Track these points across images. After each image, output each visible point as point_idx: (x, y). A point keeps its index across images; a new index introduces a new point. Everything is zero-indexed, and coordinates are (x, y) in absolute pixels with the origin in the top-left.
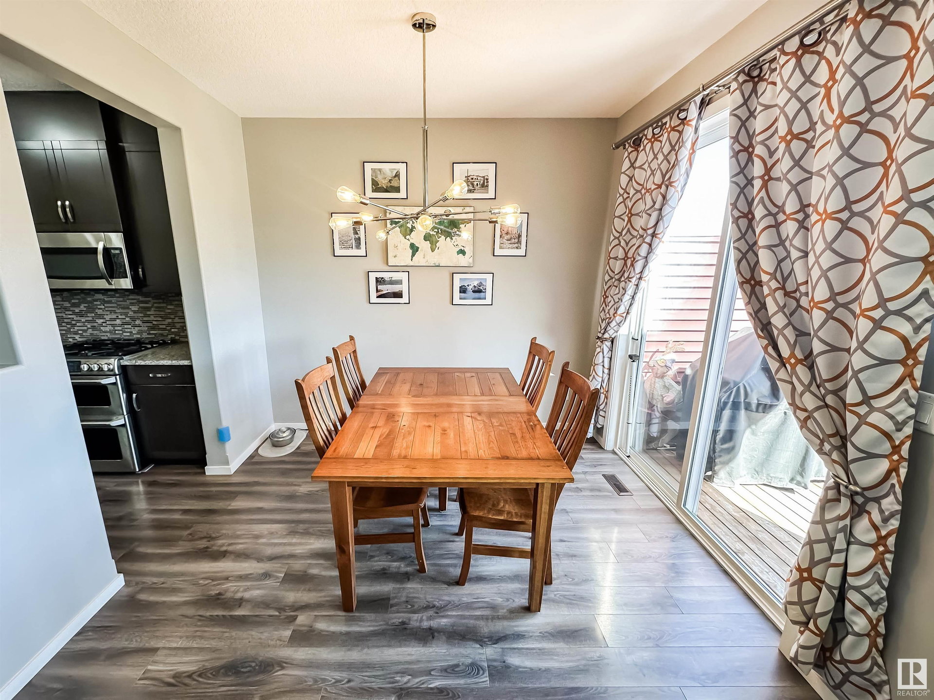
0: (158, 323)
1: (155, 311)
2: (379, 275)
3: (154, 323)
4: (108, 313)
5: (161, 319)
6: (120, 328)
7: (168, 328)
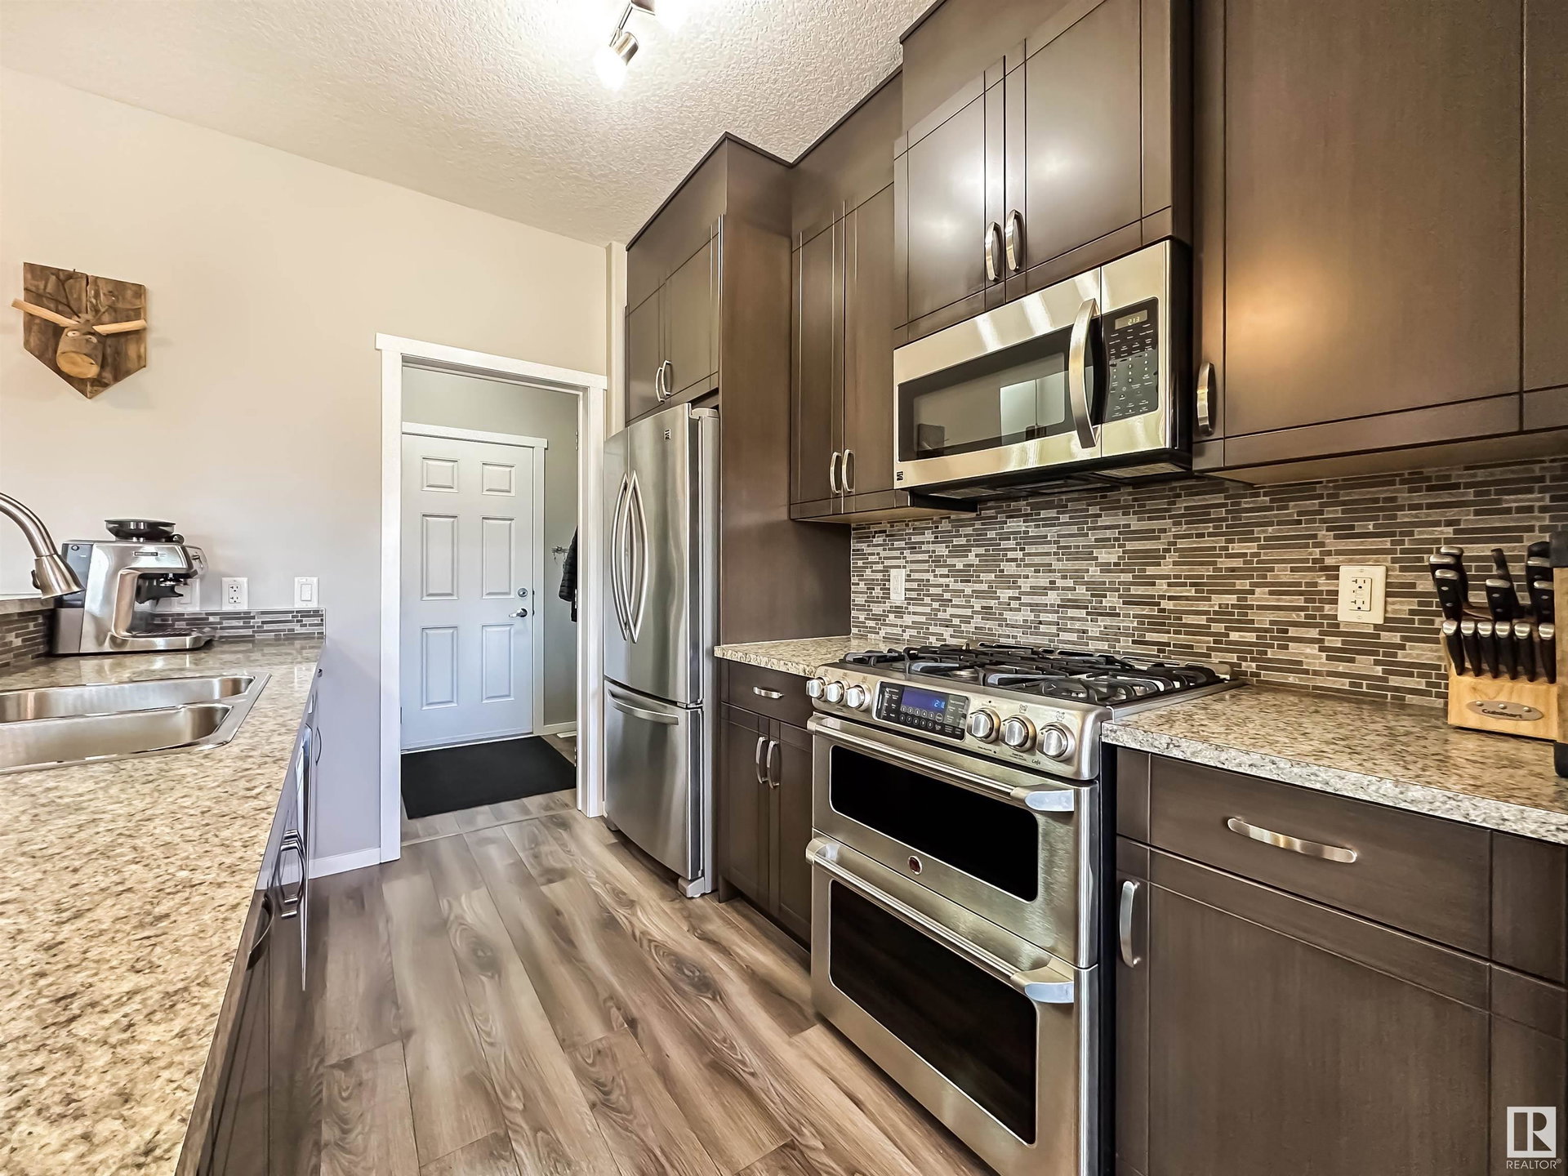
0: (1183, 605)
1: (1175, 563)
3: (1165, 604)
4: (1030, 571)
5: (1192, 592)
6: (1052, 617)
7: (1217, 627)
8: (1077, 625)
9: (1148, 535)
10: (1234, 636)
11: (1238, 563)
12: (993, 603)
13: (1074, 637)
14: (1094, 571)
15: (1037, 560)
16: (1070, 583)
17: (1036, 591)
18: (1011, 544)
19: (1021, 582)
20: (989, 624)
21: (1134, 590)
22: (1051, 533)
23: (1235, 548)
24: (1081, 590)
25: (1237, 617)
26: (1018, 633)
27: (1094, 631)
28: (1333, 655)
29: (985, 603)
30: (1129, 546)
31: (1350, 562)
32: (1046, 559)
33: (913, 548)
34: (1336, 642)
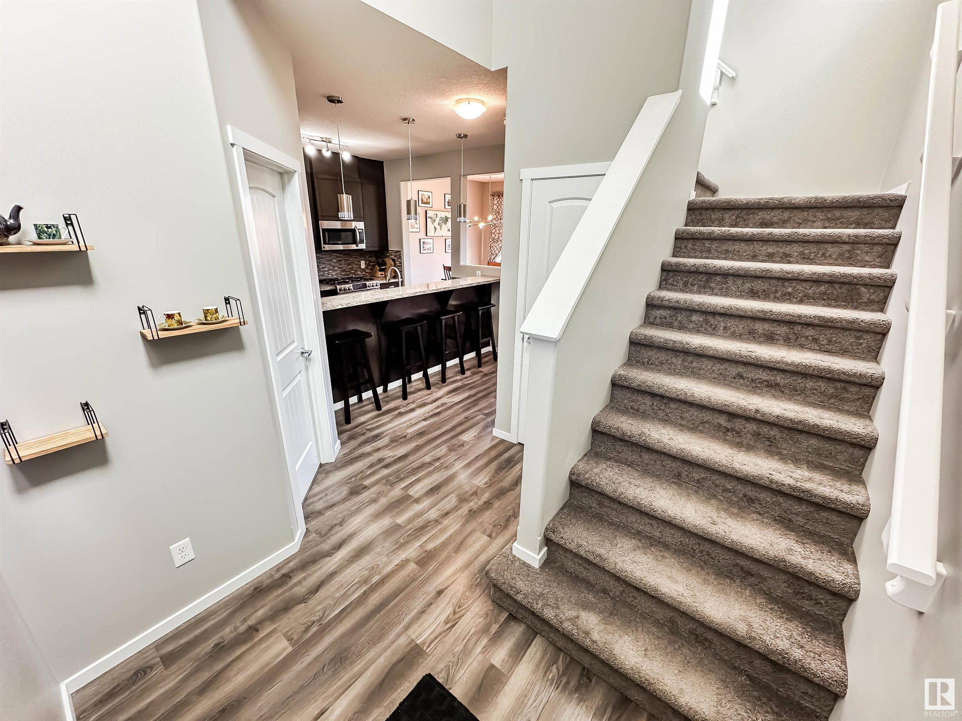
2: (424, 240)
9: (340, 257)
10: (352, 271)
11: (351, 261)
13: (331, 276)
14: (334, 263)
15: (322, 262)
16: (329, 266)
17: (323, 268)
21: (339, 266)
22: (324, 257)
27: (334, 274)
28: (362, 272)
31: (361, 261)
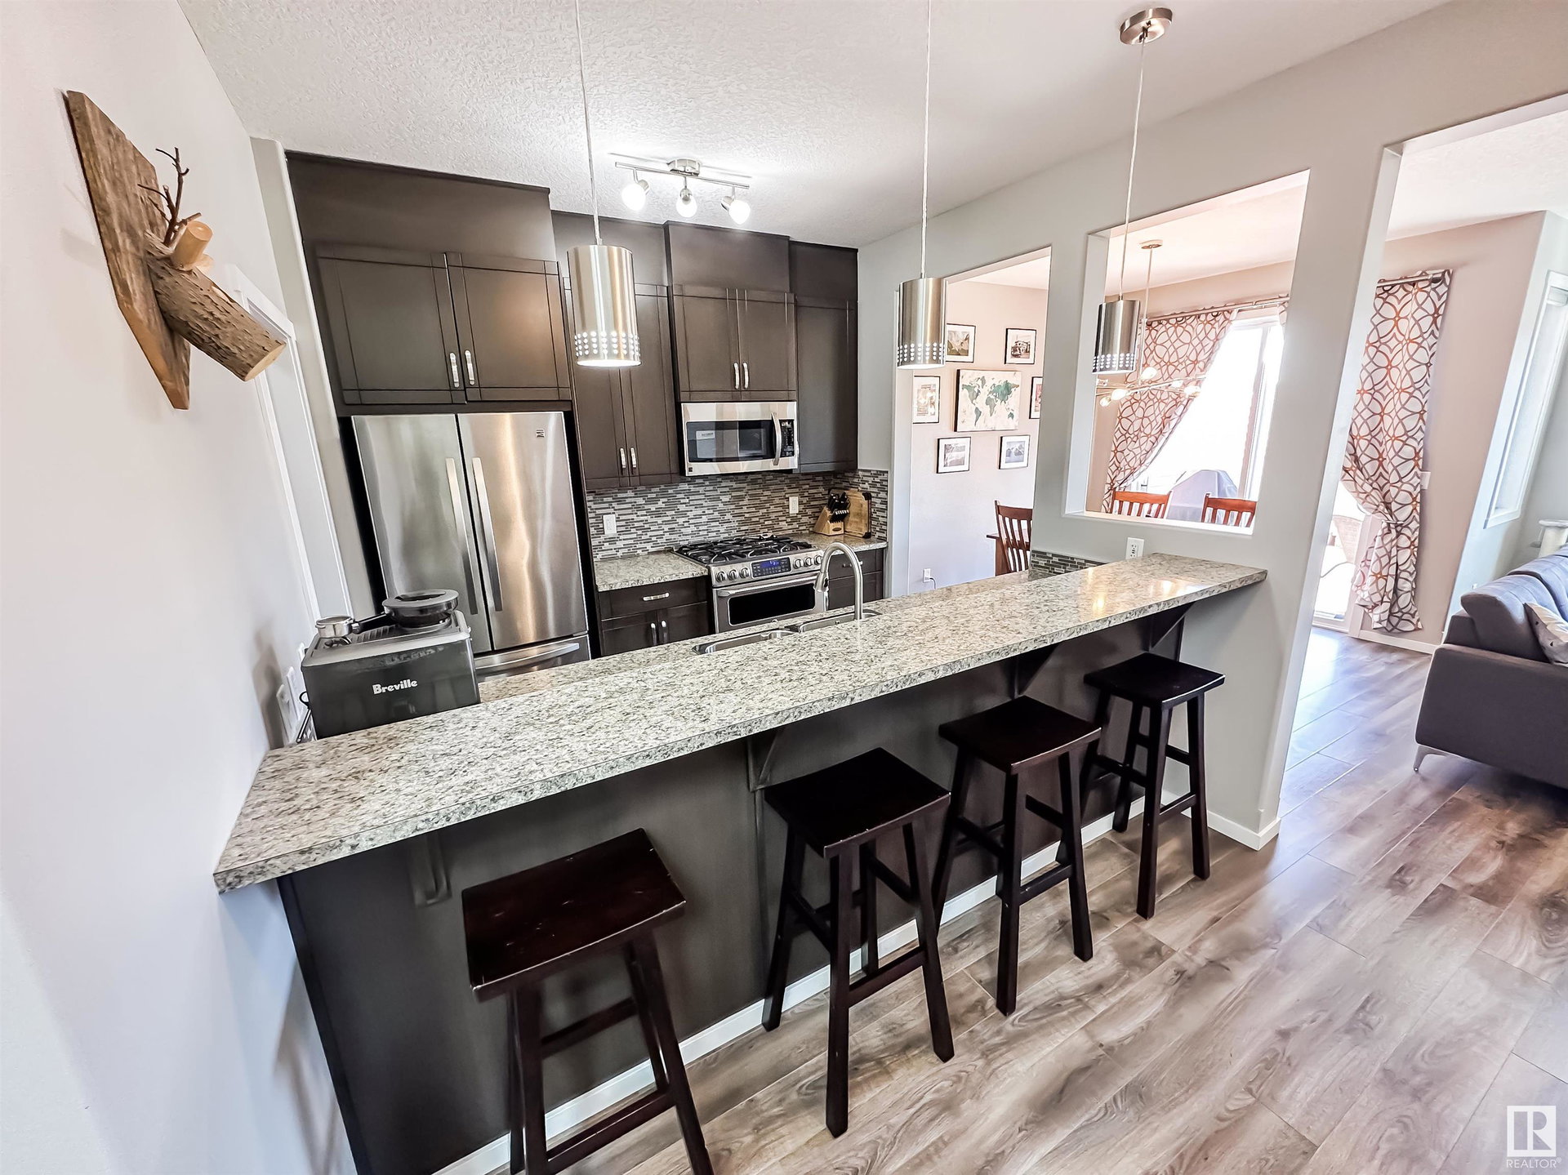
2: (947, 442)
3: (747, 515)
4: (692, 508)
5: (754, 510)
6: (705, 527)
7: (762, 521)
8: (716, 529)
9: (739, 489)
10: (766, 523)
11: (766, 498)
12: (673, 526)
13: (714, 534)
14: (721, 505)
15: (696, 502)
16: (711, 511)
17: (696, 517)
18: (682, 496)
19: (688, 513)
20: (673, 537)
21: (736, 511)
22: (701, 490)
23: (766, 493)
24: (716, 514)
25: (766, 516)
26: (689, 537)
27: (722, 530)
28: (789, 524)
29: (671, 526)
30: (734, 494)
31: (791, 496)
32: (700, 502)
33: (620, 501)
34: (789, 520)
